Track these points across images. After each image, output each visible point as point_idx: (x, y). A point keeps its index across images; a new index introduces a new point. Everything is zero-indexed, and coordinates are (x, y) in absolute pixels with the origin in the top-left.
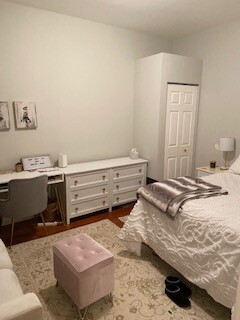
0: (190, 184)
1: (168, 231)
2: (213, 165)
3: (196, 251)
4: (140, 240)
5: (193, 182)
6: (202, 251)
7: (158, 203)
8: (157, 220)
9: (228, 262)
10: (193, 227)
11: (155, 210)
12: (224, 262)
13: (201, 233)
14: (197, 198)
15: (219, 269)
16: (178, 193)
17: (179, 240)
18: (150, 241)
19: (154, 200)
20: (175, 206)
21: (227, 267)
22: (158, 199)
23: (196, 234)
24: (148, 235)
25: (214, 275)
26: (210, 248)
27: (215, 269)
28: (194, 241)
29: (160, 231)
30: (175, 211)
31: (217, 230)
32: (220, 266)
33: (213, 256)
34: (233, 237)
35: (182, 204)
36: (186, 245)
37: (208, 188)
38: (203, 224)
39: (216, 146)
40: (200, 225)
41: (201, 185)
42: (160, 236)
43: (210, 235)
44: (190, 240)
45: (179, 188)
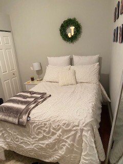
0: (28, 97)
1: (23, 136)
2: (33, 79)
3: (46, 142)
4: (3, 150)
5: (29, 95)
6: (51, 141)
7: (11, 119)
8: (12, 131)
9: (68, 141)
10: (40, 127)
11: (8, 125)
12: (66, 142)
13: (47, 130)
14: (37, 105)
15: (64, 148)
16: (23, 107)
17: (33, 139)
18: (10, 147)
19: (7, 118)
20: (25, 117)
21: (69, 145)
22: (10, 116)
23: (44, 131)
24: (8, 144)
25: (61, 152)
26: (55, 137)
27: (62, 148)
28: (44, 136)
29: (17, 138)
30: (25, 121)
31: (57, 124)
32: (64, 145)
33: (59, 141)
34: (68, 125)
35: (29, 114)
36: (38, 141)
37: (39, 96)
38: (47, 123)
39: (32, 68)
40: (45, 124)
41: (34, 95)
42: (18, 141)
43: (54, 129)
44: (41, 136)
45: (22, 103)
